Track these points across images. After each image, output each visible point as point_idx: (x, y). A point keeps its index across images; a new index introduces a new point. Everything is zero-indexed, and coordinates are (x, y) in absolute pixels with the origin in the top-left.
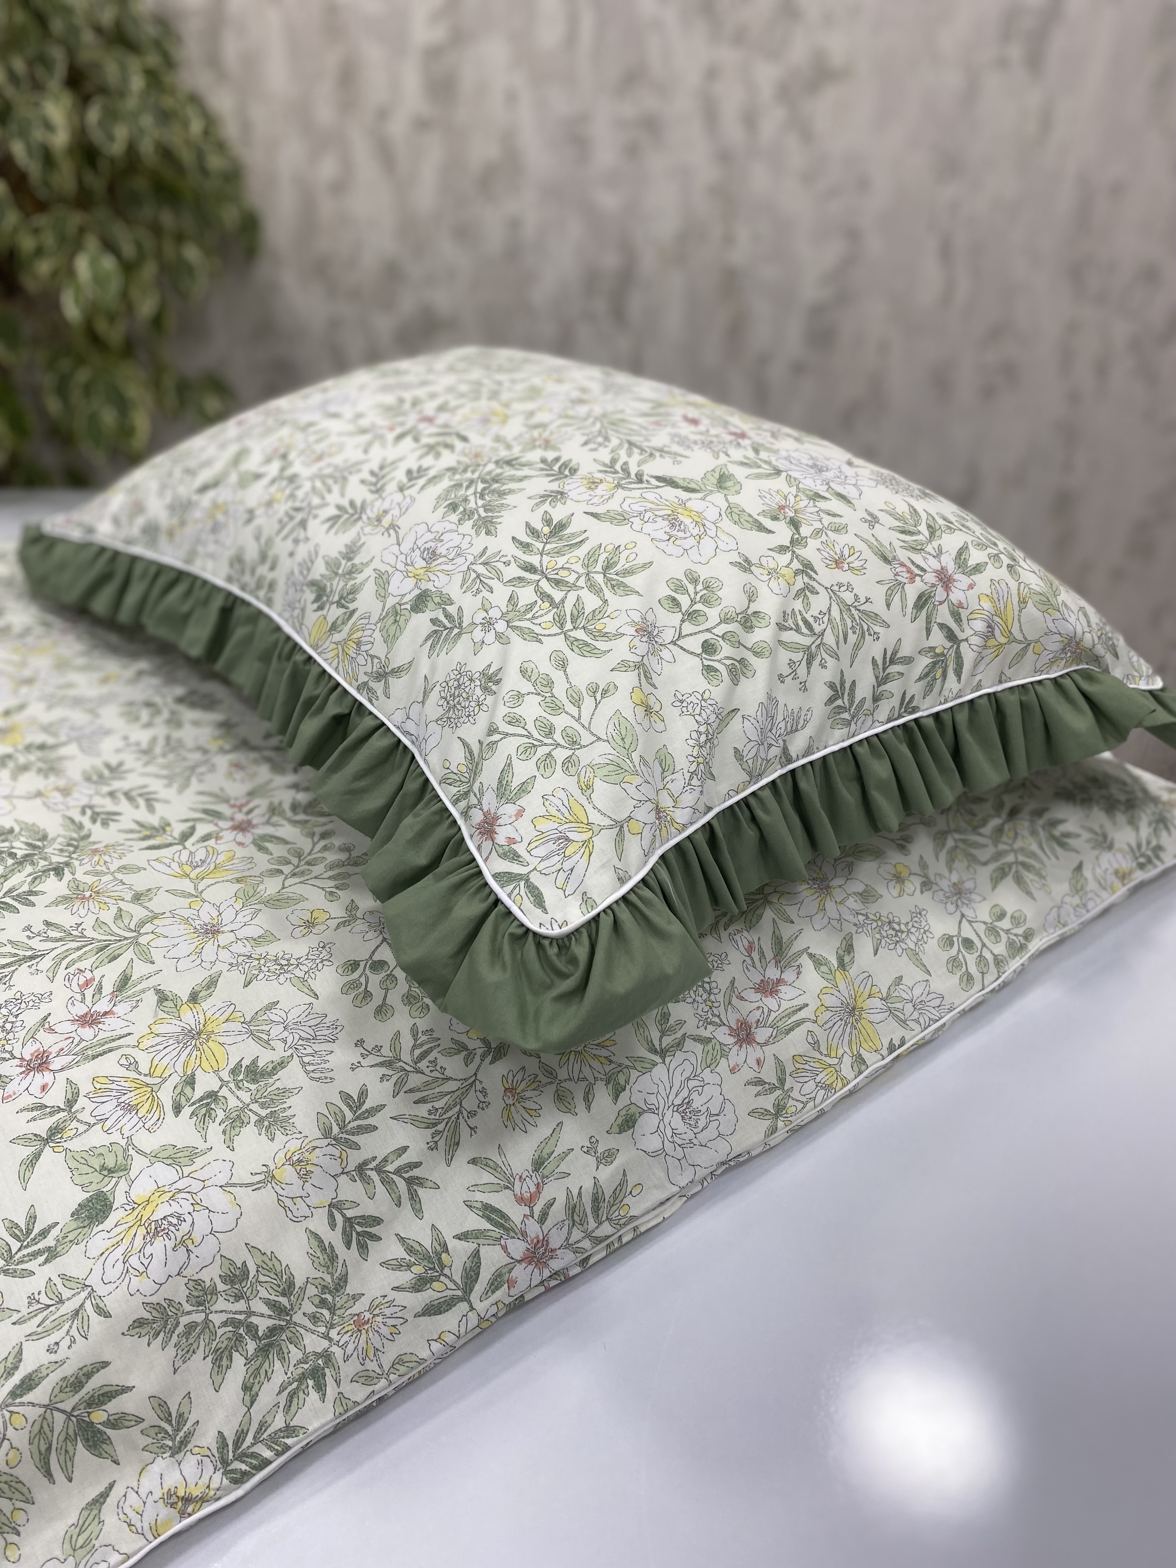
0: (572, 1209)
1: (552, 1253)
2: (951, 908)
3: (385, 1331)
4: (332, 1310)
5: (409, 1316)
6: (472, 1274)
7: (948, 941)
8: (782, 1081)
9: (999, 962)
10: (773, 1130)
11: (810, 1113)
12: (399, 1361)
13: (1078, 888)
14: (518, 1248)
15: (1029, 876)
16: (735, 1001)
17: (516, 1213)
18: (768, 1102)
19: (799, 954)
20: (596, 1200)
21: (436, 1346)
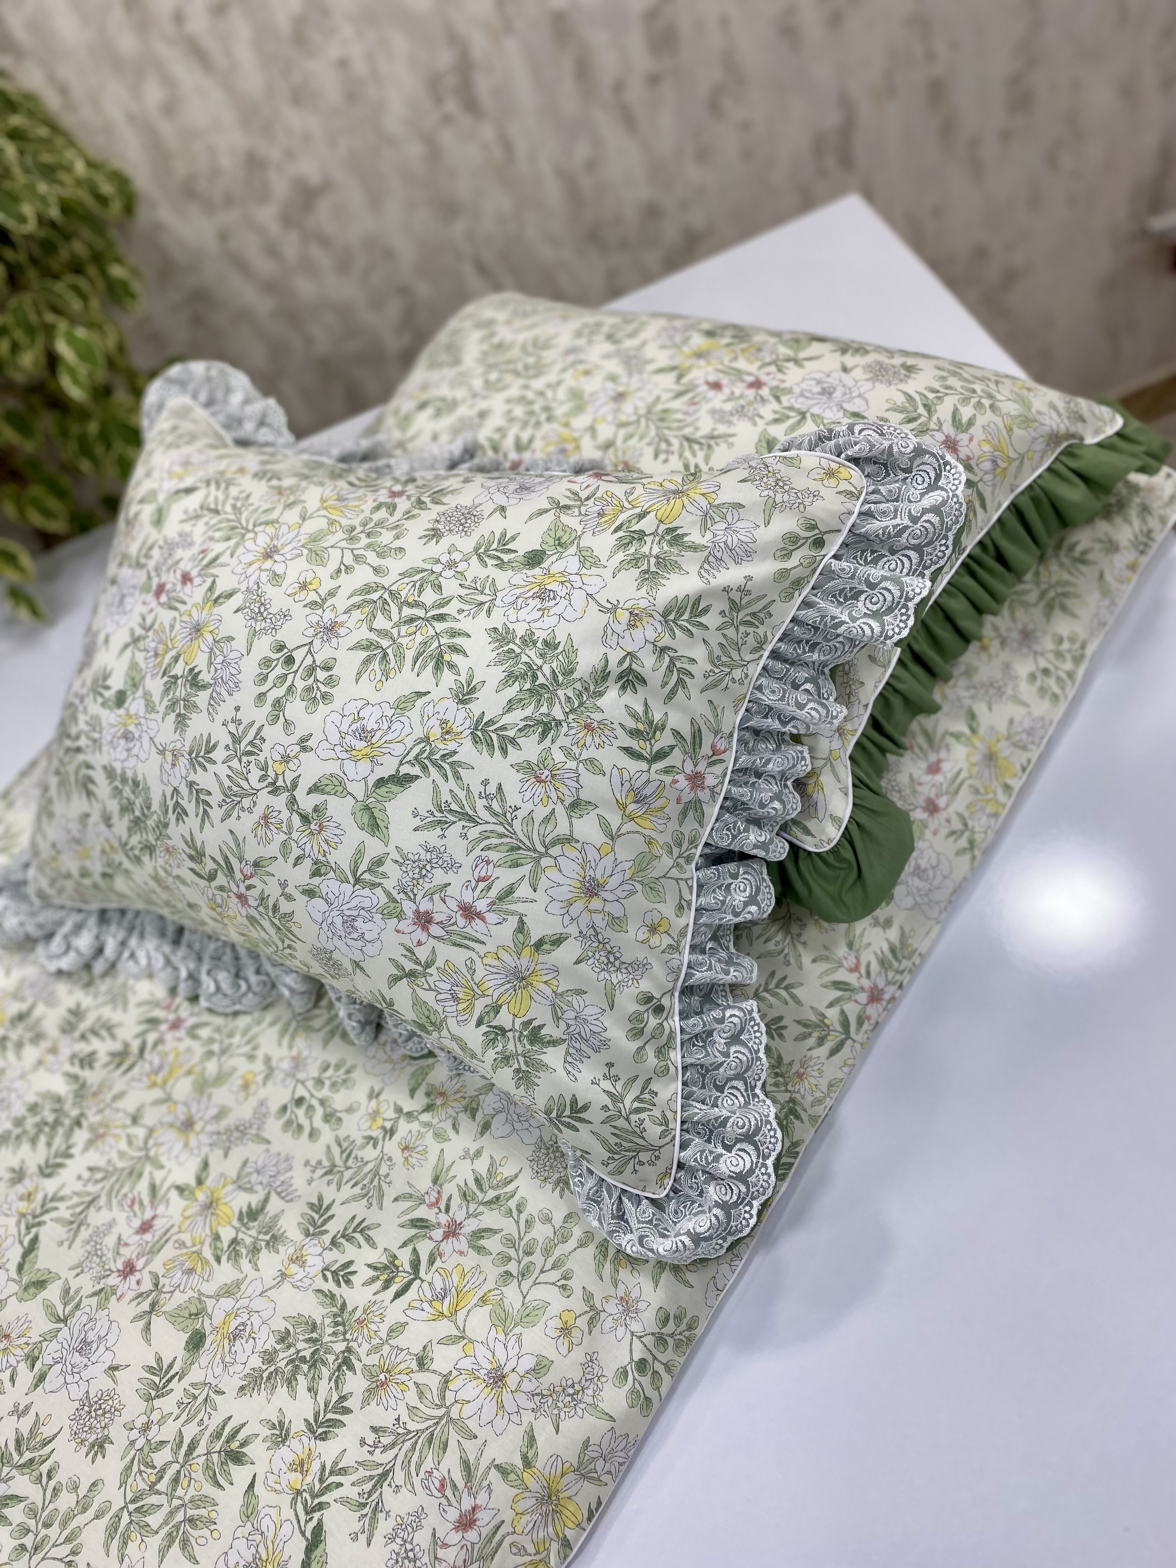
0: (882, 962)
1: (882, 992)
2: (1025, 650)
3: (815, 1074)
4: (782, 1076)
5: (822, 1060)
6: (845, 1023)
7: (1032, 677)
8: (966, 825)
9: (1071, 675)
10: (973, 858)
11: (991, 835)
12: (831, 1085)
13: (1106, 592)
14: (863, 997)
15: (1069, 602)
16: (918, 788)
17: (852, 979)
18: (963, 842)
19: (943, 737)
20: (893, 950)
21: (846, 1069)
